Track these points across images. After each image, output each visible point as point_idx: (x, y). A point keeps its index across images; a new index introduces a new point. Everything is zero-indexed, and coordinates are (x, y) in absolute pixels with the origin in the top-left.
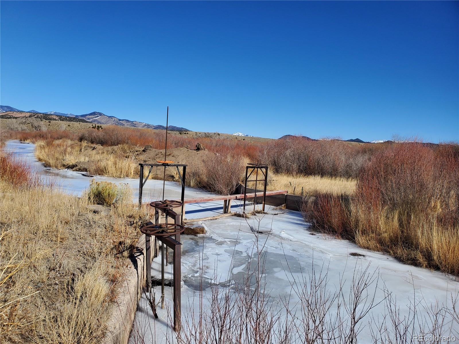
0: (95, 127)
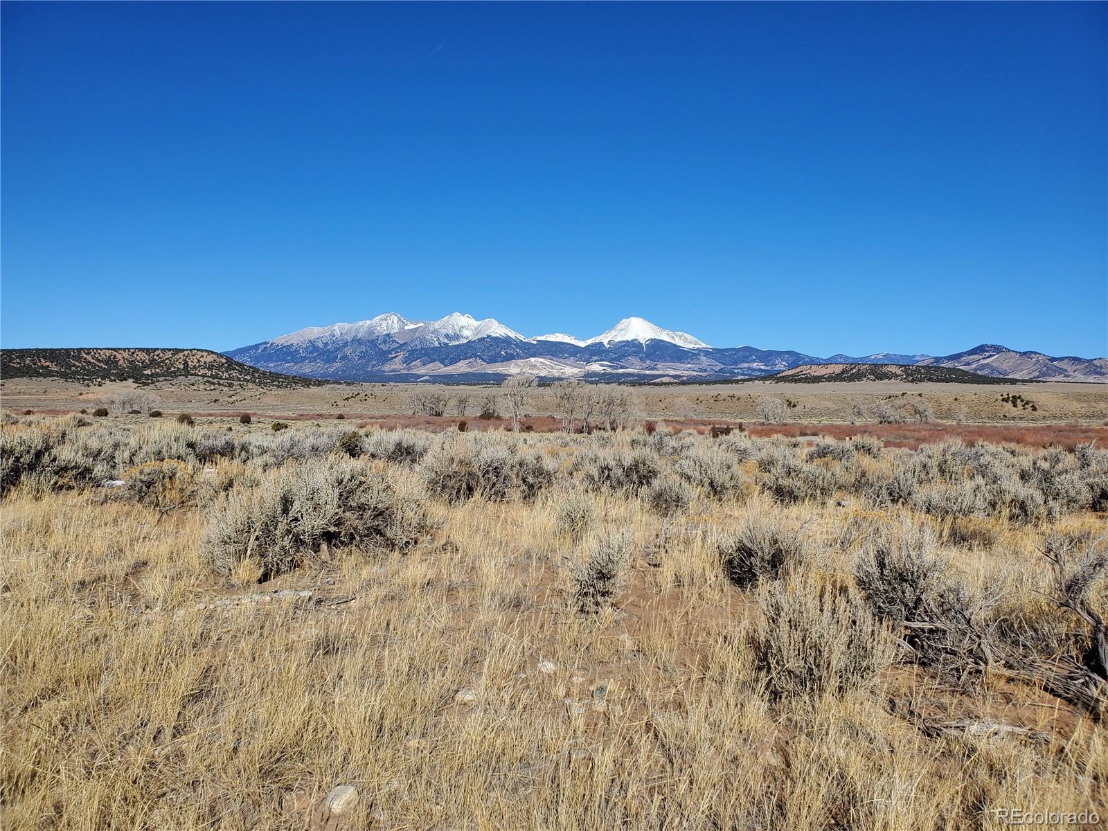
0: (1008, 398)
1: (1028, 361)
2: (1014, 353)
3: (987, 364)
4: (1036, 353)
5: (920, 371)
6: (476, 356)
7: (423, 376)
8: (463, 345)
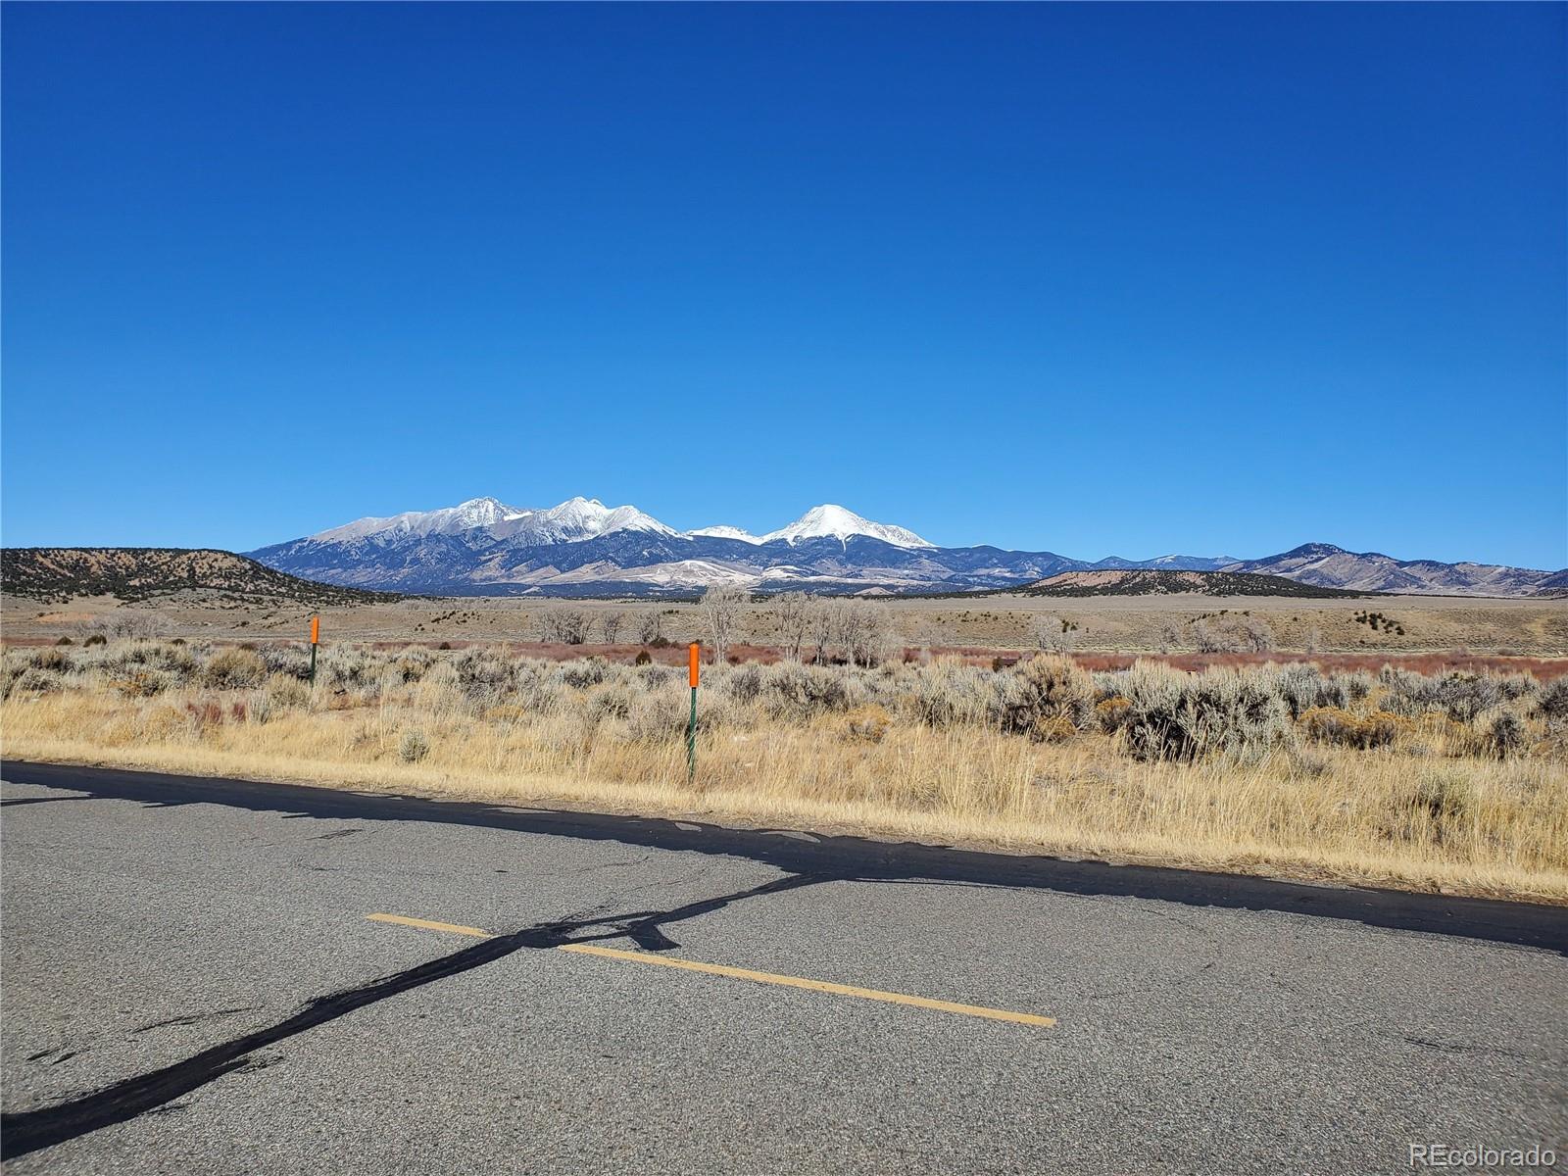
1: (1370, 566)
2: (1351, 556)
3: (1315, 570)
4: (1379, 555)
5: (1227, 580)
6: (606, 558)
7: (530, 587)
8: (589, 541)
